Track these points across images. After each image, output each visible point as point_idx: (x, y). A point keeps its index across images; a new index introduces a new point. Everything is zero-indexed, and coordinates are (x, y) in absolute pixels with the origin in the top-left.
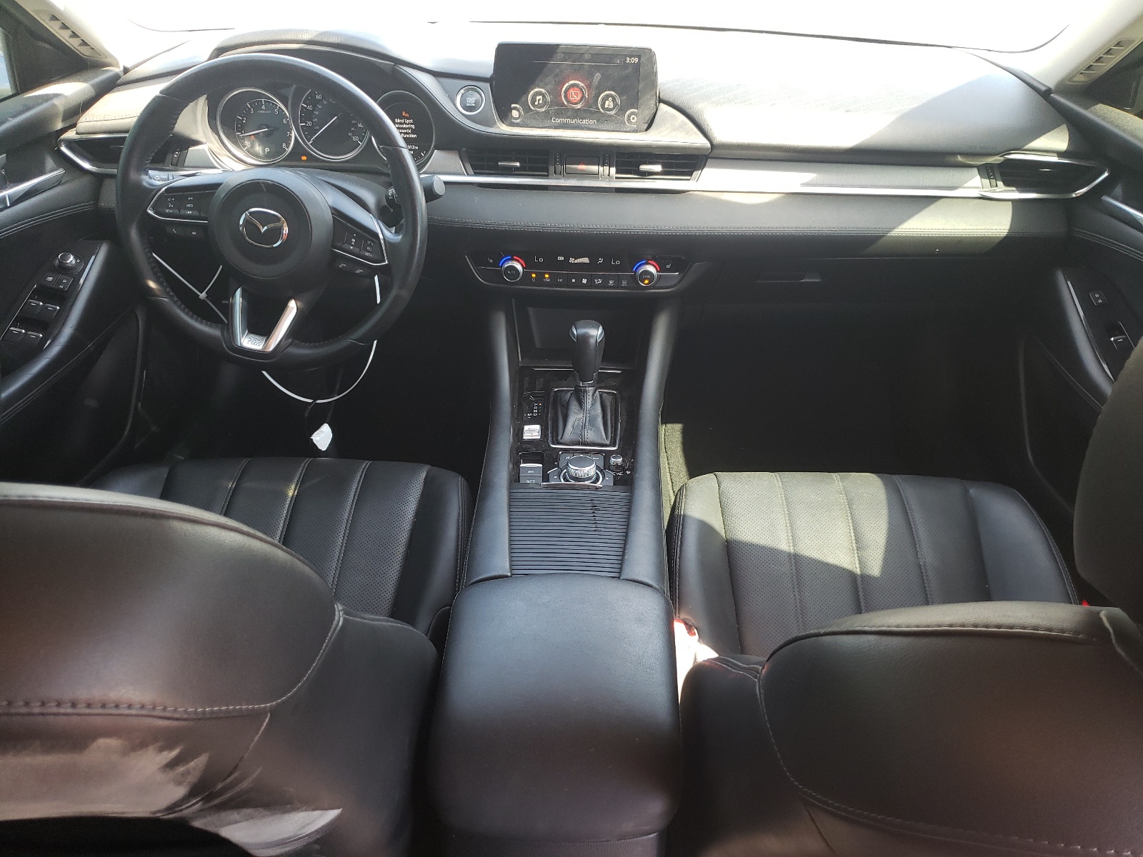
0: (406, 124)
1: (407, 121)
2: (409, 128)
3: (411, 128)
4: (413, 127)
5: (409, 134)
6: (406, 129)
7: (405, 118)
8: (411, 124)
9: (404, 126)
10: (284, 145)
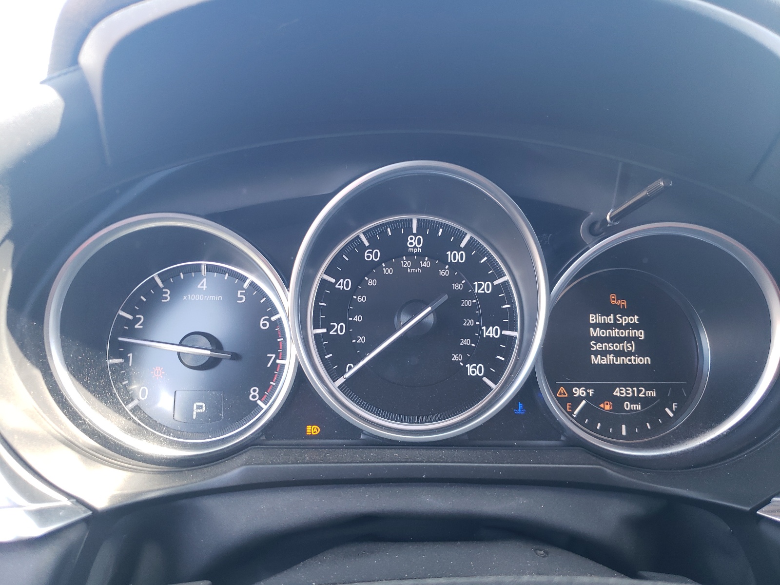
0: (620, 327)
1: (625, 320)
2: (629, 339)
3: (636, 339)
4: (641, 334)
5: (629, 354)
6: (619, 340)
7: (616, 310)
8: (634, 326)
9: (615, 333)
10: (254, 393)
